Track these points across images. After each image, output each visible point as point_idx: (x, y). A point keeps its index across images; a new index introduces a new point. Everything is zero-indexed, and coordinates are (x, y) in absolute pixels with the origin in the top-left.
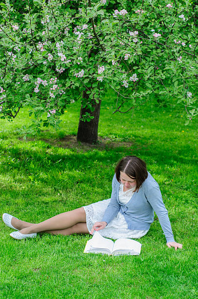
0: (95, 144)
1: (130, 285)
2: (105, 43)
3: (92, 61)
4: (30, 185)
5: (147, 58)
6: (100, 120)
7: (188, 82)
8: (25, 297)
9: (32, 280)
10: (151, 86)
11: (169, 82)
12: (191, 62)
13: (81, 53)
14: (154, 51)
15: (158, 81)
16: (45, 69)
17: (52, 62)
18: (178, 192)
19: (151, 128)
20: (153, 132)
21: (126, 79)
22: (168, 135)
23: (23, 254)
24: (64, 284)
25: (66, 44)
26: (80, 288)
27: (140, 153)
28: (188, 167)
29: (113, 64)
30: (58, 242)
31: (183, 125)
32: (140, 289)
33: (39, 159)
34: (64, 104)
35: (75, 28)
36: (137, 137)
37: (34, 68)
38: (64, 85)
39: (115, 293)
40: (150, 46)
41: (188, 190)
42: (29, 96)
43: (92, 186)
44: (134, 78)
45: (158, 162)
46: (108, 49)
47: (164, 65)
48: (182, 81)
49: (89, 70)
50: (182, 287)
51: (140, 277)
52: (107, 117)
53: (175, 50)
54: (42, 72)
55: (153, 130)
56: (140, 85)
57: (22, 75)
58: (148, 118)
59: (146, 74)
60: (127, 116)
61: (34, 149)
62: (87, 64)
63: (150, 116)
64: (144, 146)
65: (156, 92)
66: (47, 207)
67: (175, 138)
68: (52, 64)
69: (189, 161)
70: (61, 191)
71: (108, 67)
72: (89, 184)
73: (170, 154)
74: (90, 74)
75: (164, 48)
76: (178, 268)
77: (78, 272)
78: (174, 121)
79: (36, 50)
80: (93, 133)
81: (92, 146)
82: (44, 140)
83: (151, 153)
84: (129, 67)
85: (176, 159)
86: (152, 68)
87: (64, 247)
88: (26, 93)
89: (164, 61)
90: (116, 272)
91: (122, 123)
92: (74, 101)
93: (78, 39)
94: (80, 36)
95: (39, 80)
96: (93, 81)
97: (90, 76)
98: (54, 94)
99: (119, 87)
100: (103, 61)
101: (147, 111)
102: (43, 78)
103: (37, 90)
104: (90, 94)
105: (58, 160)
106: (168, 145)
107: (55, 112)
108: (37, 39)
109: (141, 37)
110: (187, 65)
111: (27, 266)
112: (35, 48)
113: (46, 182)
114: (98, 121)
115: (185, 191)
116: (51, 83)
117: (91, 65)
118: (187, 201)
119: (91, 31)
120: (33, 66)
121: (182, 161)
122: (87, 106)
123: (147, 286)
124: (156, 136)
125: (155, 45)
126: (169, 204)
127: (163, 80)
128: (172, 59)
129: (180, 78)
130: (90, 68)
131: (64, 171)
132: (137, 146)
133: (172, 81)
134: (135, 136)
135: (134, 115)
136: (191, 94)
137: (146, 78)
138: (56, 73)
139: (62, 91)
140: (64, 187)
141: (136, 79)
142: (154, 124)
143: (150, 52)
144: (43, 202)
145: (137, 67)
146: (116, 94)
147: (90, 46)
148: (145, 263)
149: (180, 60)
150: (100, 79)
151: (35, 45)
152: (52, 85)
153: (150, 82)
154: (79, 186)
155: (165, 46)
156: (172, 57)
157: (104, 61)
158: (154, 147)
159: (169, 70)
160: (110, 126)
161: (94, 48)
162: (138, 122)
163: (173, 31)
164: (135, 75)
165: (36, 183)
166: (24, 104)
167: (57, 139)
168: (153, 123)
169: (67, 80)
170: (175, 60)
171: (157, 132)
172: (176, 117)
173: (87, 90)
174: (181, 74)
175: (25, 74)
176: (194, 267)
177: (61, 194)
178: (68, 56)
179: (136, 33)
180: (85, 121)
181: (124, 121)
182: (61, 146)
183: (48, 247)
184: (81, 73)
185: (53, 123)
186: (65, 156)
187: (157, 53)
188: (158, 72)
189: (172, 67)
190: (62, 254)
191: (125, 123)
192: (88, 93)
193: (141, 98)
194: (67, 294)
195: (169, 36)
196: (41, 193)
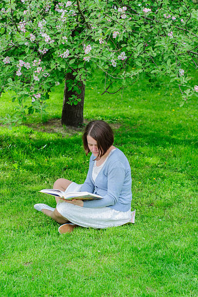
0: (80, 127)
1: (128, 276)
2: (91, 21)
3: (76, 40)
4: (14, 173)
5: (135, 34)
6: (85, 101)
7: (181, 58)
8: (18, 293)
9: (24, 276)
10: (140, 65)
11: (160, 60)
12: (182, 37)
13: (65, 32)
14: (143, 27)
15: (149, 59)
16: (27, 50)
17: (35, 43)
18: (172, 175)
19: (140, 108)
20: (142, 113)
21: (114, 58)
22: (158, 115)
23: (12, 247)
24: (58, 278)
25: (49, 22)
26: (75, 281)
27: (130, 135)
28: (182, 148)
29: (100, 42)
30: (49, 233)
31: (172, 103)
32: (139, 280)
33: (23, 146)
34: (49, 87)
35: (57, 5)
36: (126, 118)
37: (14, 50)
38: (48, 67)
39: (113, 285)
40: (137, 22)
41: (183, 172)
42: (11, 80)
43: (81, 172)
44: (123, 56)
45: (149, 144)
46: (94, 27)
47: (154, 41)
48: (174, 59)
49: (74, 50)
50: (183, 276)
51: (138, 267)
52: (92, 98)
53: (166, 26)
54: (23, 53)
55: (141, 110)
56: (128, 64)
57: (3, 58)
58: (135, 98)
59: (135, 52)
60: (113, 96)
61: (16, 135)
62: (72, 43)
63: (138, 96)
64: (133, 127)
65: (146, 70)
66: (34, 196)
67: (165, 118)
68: (35, 45)
69: (182, 141)
70: (48, 179)
71: (95, 46)
72: (77, 170)
73: (161, 135)
74: (75, 54)
75: (153, 23)
76: (178, 256)
77: (72, 265)
78: (163, 99)
79: (18, 30)
80: (78, 116)
81: (78, 129)
82: (26, 125)
83: (141, 134)
84: (117, 45)
85: (168, 140)
86: (141, 45)
87: (55, 238)
88: (8, 77)
89: (153, 37)
90: (112, 263)
91: (108, 103)
92: (59, 83)
93: (62, 17)
94: (63, 13)
95: (21, 63)
96: (79, 61)
97: (76, 56)
98: (39, 77)
99: (107, 67)
100: (88, 39)
101: (134, 90)
102: (25, 60)
103: (19, 73)
104: (77, 75)
105: (43, 146)
106: (159, 126)
107: (40, 96)
108: (16, 19)
109: (128, 12)
110: (179, 40)
111: (17, 260)
112: (16, 29)
113: (31, 170)
114: (83, 103)
115: (180, 174)
116: (34, 65)
117: (75, 45)
118: (182, 184)
119: (76, 8)
120: (14, 48)
121: (175, 142)
122: (73, 88)
123: (146, 276)
124: (146, 116)
125: (144, 21)
126: (164, 188)
127: (153, 57)
128: (162, 35)
129: (172, 54)
130: (75, 47)
131: (49, 157)
132: (126, 127)
133: (163, 58)
134: (124, 118)
135: (120, 94)
136: (183, 72)
137: (136, 55)
138: (39, 54)
139: (46, 73)
140: (51, 174)
141: (125, 58)
142: (142, 104)
143: (139, 28)
144: (30, 191)
145: (125, 45)
146: (104, 74)
147: (75, 24)
148: (143, 252)
149: (171, 35)
150: (87, 59)
151: (16, 25)
152: (36, 67)
153: (140, 60)
154: (67, 172)
155: (154, 21)
156: (162, 33)
157: (90, 39)
158: (144, 128)
159: (159, 46)
160: (95, 107)
161: (80, 26)
162: (126, 102)
163: (163, 5)
164: (123, 53)
165: (21, 171)
166: (6, 89)
167: (40, 123)
168: (142, 102)
169: (52, 61)
170: (165, 35)
171: (146, 112)
172: (165, 95)
173: (73, 72)
174: (173, 51)
175: (5, 56)
176: (194, 254)
177: (48, 182)
178: (52, 36)
179: (125, 8)
180: (71, 104)
181: (110, 102)
182: (44, 131)
183: (38, 239)
184: (66, 54)
185: (38, 108)
186: (50, 141)
187: (146, 29)
188: (149, 49)
189: (162, 43)
190: (53, 246)
191: (111, 103)
192: (74, 74)
193: (132, 78)
194: (62, 288)
195: (158, 10)
196: (27, 182)
